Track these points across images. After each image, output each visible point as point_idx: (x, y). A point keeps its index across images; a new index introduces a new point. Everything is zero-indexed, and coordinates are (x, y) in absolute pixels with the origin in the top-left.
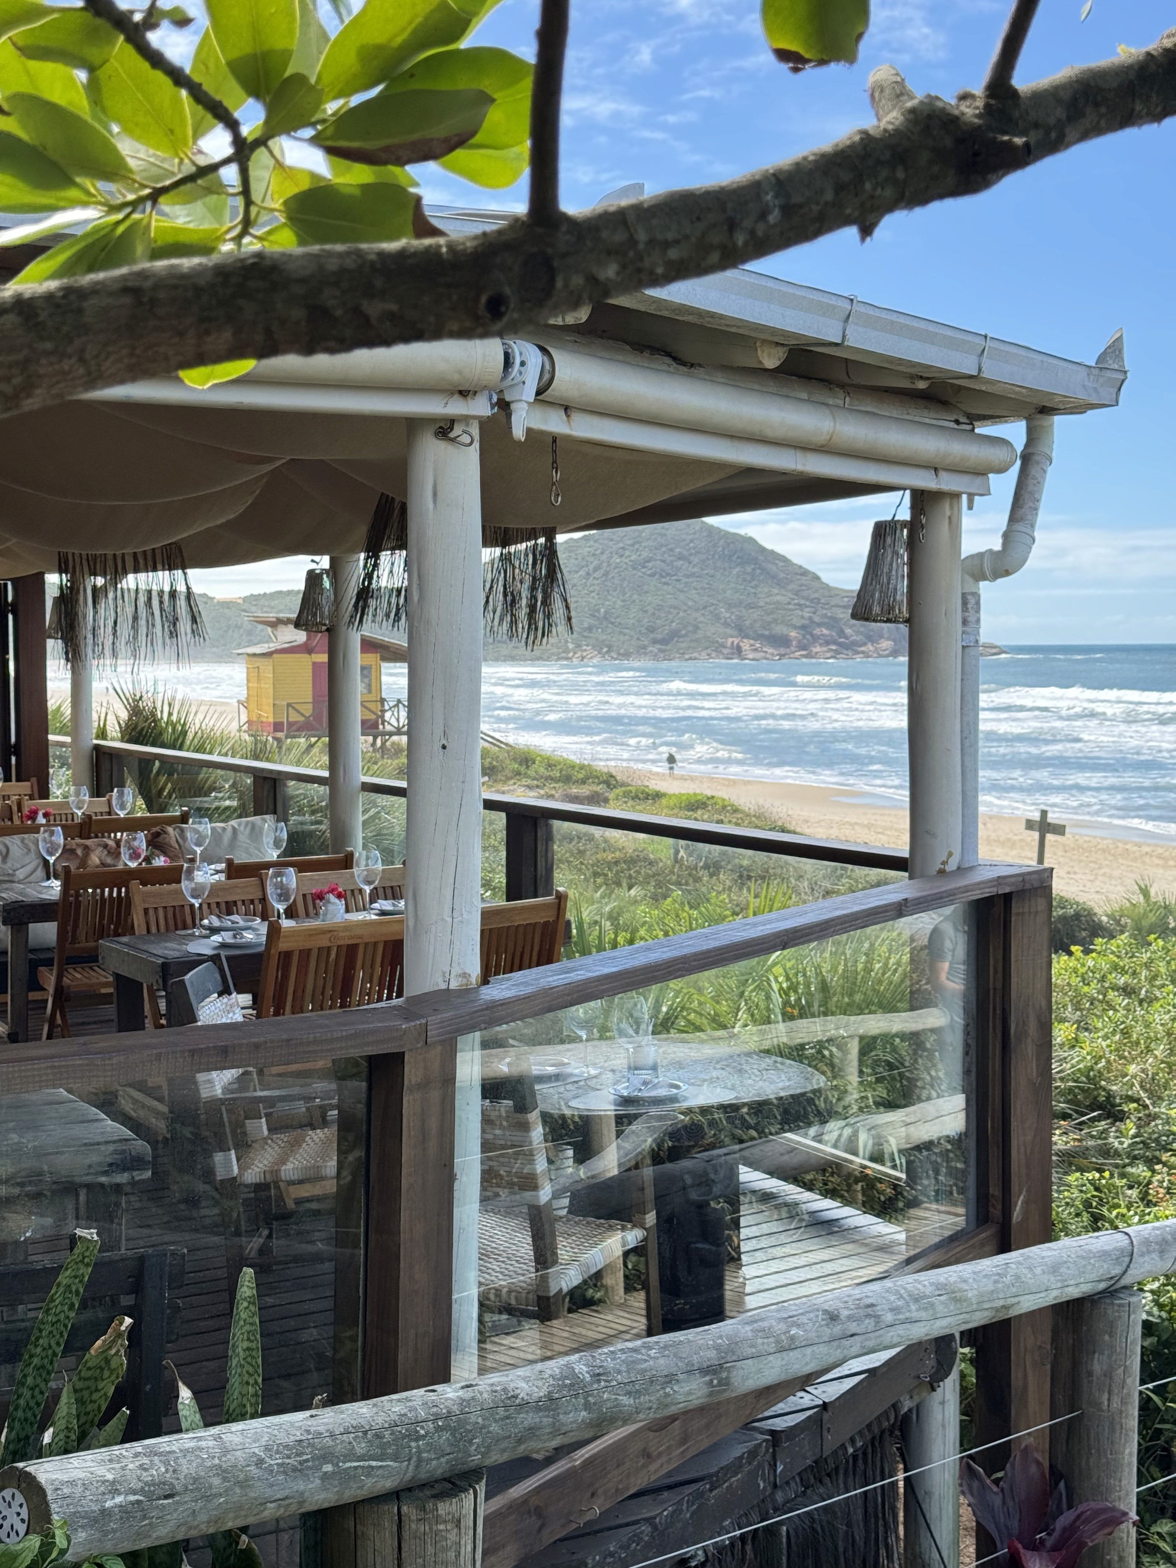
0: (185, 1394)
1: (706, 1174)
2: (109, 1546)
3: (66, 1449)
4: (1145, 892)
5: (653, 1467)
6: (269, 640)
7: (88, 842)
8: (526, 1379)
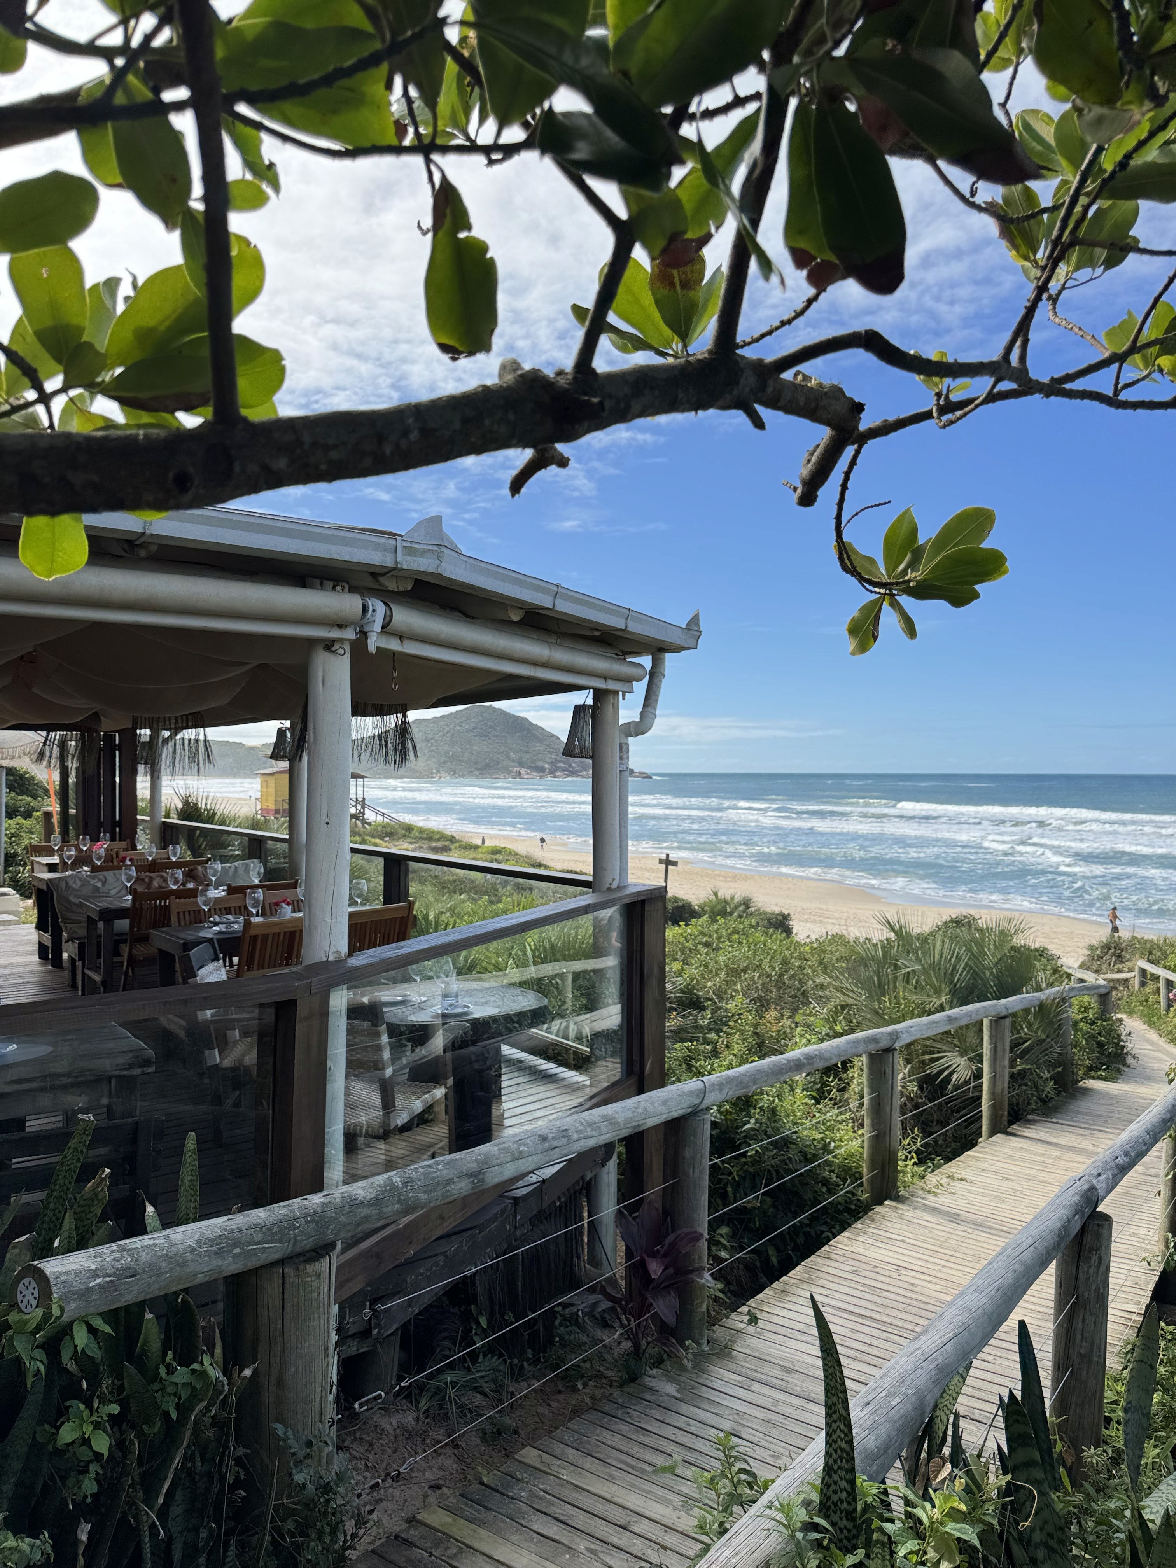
0: (150, 1209)
1: (483, 1054)
2: (92, 1310)
3: (69, 1249)
4: (716, 894)
5: (445, 1225)
6: (272, 767)
7: (152, 875)
8: (363, 1188)
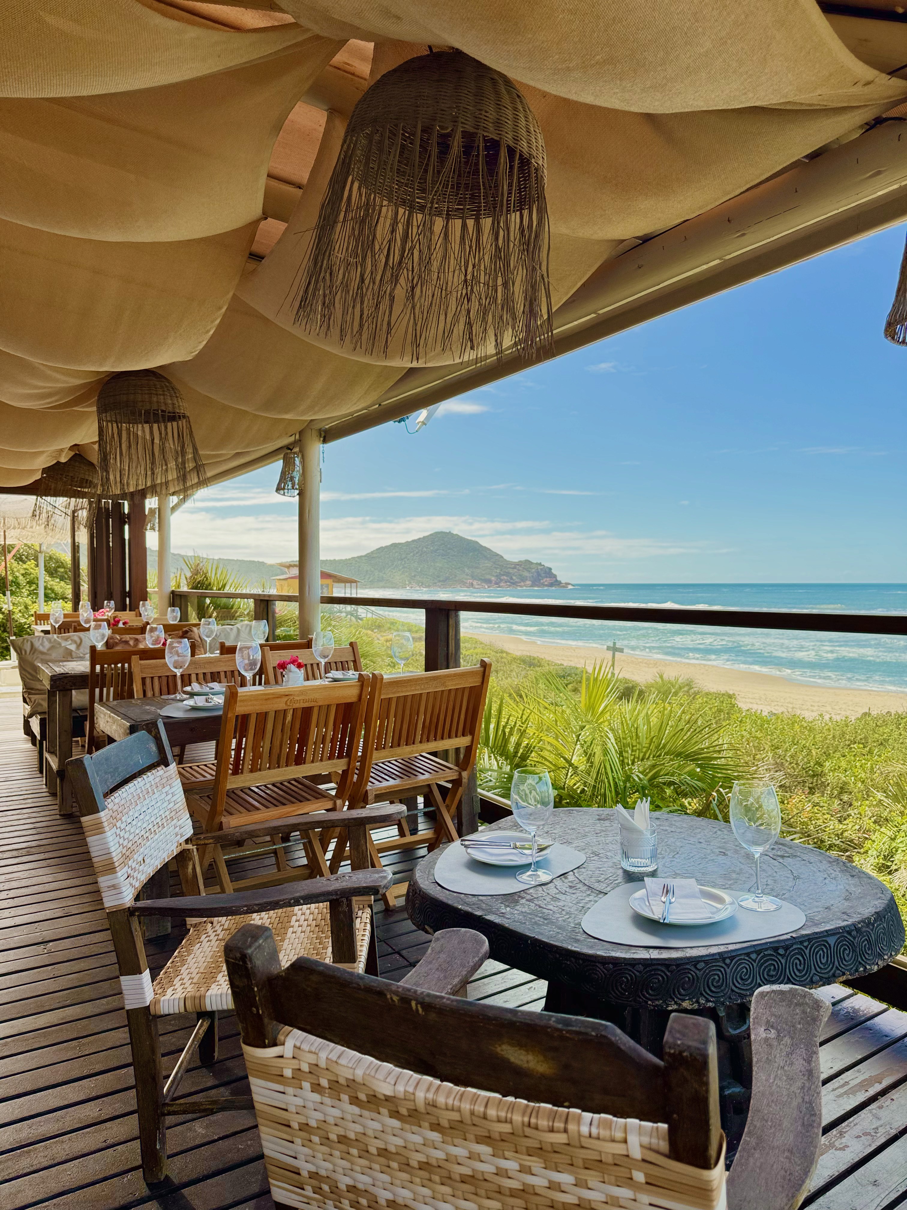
6: (286, 573)
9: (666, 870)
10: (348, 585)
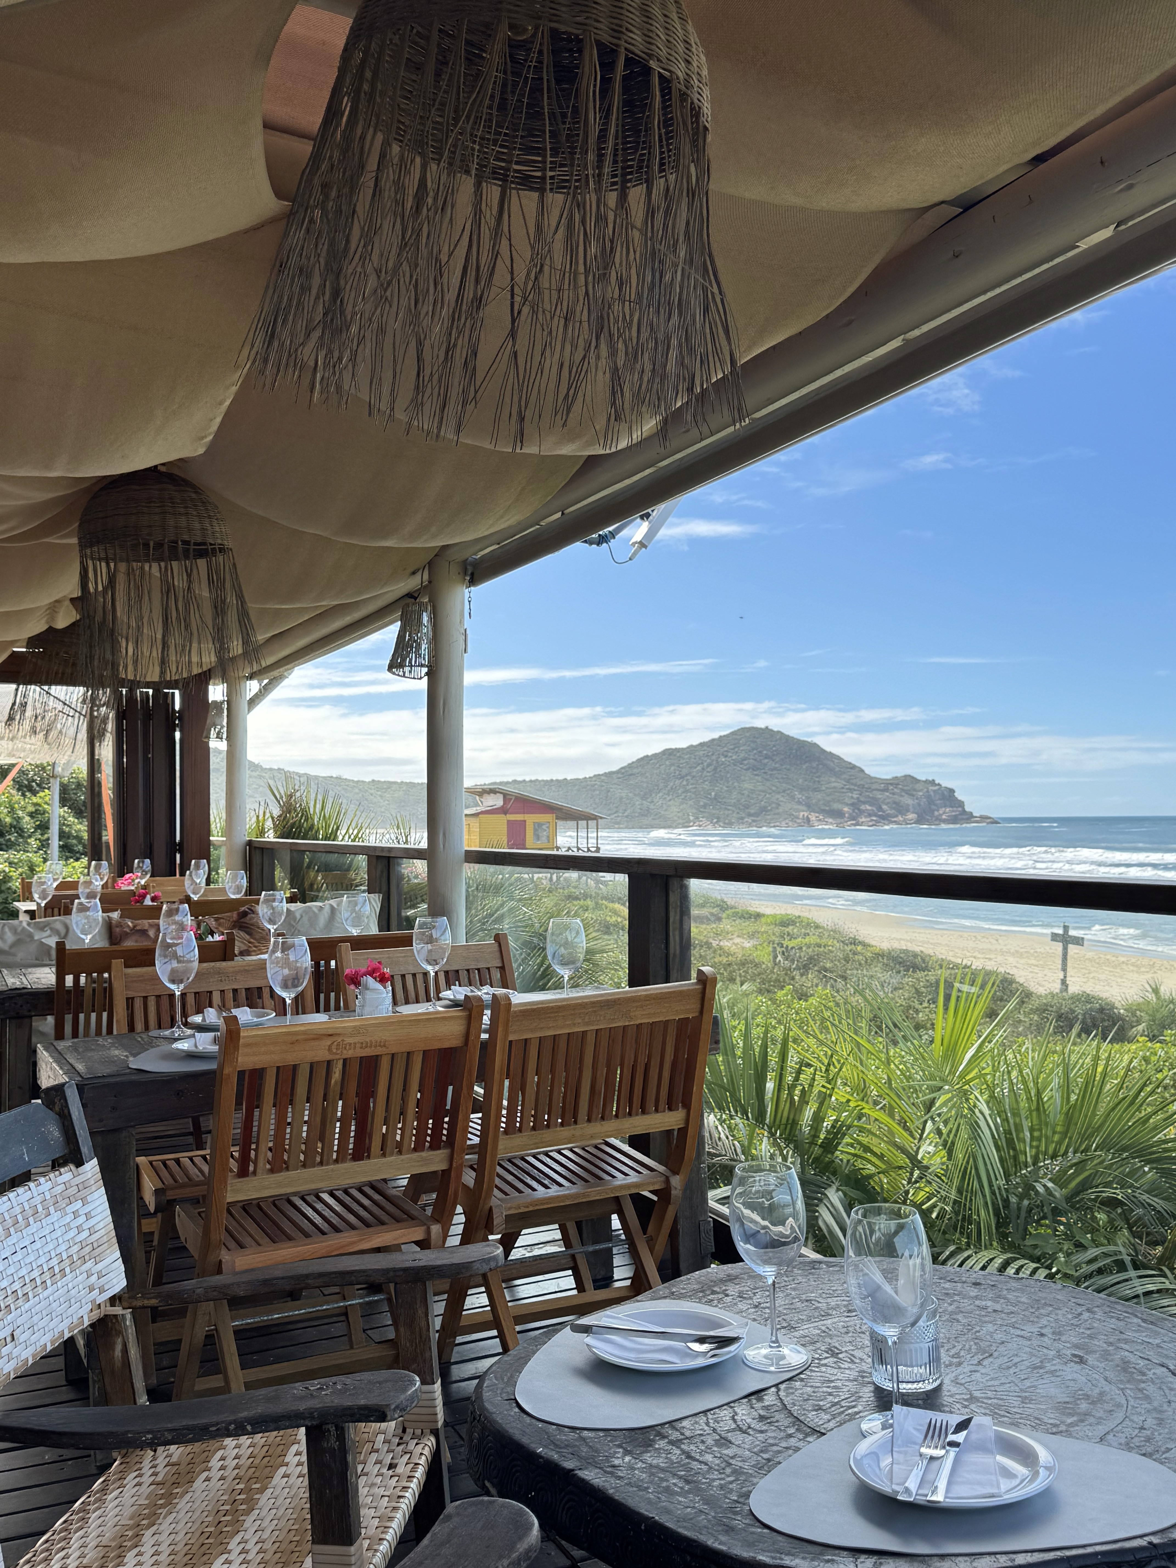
4: (1156, 991)
6: (477, 805)
9: (954, 1390)
10: (583, 823)
